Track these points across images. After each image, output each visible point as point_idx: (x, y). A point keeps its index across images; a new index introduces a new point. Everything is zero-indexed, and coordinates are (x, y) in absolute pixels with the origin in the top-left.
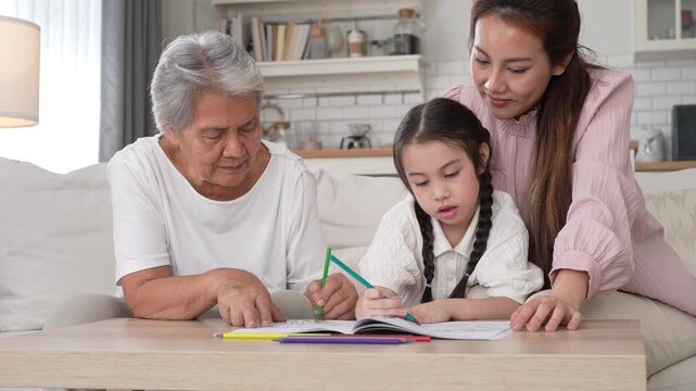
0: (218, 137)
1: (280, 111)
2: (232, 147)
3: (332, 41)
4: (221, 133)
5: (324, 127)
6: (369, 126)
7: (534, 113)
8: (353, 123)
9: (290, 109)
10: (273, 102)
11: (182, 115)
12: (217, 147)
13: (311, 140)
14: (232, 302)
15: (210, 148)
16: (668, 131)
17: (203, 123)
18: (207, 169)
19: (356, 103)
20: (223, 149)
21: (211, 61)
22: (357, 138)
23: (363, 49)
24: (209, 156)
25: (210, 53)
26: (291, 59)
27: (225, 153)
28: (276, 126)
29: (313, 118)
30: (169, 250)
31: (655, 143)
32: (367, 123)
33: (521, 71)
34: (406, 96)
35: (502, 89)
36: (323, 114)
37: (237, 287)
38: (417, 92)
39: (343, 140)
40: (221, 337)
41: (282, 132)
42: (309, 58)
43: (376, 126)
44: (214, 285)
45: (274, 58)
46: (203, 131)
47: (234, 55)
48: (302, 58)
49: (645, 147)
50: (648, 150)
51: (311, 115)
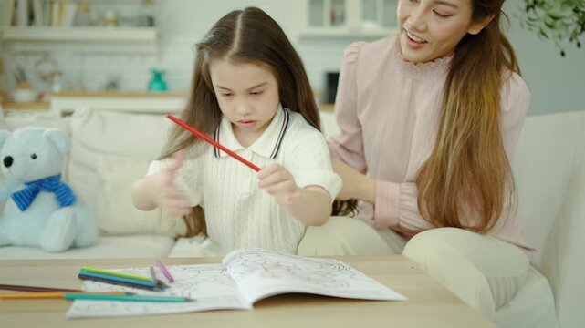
1: (55, 63)
3: (94, 16)
7: (448, 59)
23: (117, 22)
28: (53, 74)
33: (445, 16)
35: (422, 27)
41: (57, 79)
45: (50, 24)
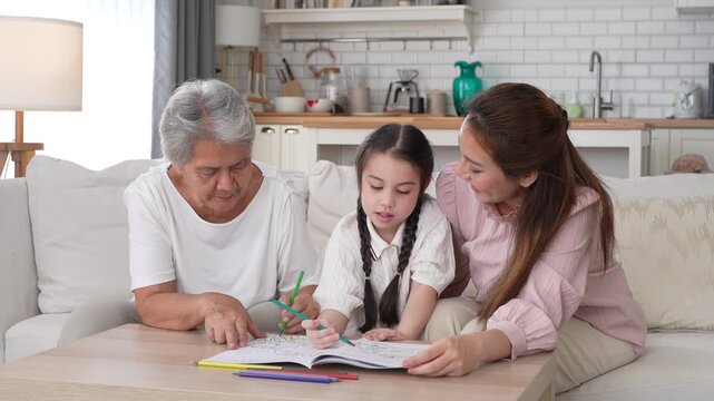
0: (214, 173)
1: (332, 54)
2: (224, 183)
4: (215, 171)
5: (373, 72)
6: (416, 71)
8: (401, 68)
9: (341, 52)
10: (325, 45)
11: (182, 155)
12: (212, 182)
13: (360, 85)
14: (217, 324)
15: (205, 181)
16: (705, 83)
17: (200, 163)
18: (204, 198)
19: (405, 48)
20: (217, 184)
21: (209, 111)
22: (405, 83)
24: (207, 188)
25: (208, 104)
26: (341, 6)
27: (218, 187)
28: (327, 70)
29: (363, 62)
30: (175, 266)
31: (691, 98)
32: (415, 68)
33: (477, 172)
34: (454, 43)
36: (373, 59)
37: (221, 311)
38: (464, 39)
39: (391, 85)
40: (197, 364)
41: (332, 76)
42: (360, 5)
43: (424, 72)
44: (204, 307)
45: (325, 6)
46: (199, 168)
47: (228, 106)
48: (353, 6)
49: (682, 102)
50: (685, 105)
51: (360, 59)
